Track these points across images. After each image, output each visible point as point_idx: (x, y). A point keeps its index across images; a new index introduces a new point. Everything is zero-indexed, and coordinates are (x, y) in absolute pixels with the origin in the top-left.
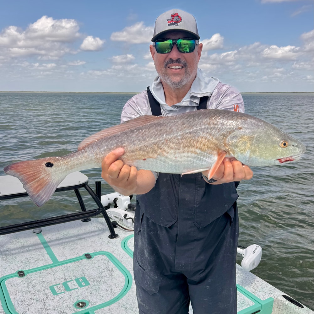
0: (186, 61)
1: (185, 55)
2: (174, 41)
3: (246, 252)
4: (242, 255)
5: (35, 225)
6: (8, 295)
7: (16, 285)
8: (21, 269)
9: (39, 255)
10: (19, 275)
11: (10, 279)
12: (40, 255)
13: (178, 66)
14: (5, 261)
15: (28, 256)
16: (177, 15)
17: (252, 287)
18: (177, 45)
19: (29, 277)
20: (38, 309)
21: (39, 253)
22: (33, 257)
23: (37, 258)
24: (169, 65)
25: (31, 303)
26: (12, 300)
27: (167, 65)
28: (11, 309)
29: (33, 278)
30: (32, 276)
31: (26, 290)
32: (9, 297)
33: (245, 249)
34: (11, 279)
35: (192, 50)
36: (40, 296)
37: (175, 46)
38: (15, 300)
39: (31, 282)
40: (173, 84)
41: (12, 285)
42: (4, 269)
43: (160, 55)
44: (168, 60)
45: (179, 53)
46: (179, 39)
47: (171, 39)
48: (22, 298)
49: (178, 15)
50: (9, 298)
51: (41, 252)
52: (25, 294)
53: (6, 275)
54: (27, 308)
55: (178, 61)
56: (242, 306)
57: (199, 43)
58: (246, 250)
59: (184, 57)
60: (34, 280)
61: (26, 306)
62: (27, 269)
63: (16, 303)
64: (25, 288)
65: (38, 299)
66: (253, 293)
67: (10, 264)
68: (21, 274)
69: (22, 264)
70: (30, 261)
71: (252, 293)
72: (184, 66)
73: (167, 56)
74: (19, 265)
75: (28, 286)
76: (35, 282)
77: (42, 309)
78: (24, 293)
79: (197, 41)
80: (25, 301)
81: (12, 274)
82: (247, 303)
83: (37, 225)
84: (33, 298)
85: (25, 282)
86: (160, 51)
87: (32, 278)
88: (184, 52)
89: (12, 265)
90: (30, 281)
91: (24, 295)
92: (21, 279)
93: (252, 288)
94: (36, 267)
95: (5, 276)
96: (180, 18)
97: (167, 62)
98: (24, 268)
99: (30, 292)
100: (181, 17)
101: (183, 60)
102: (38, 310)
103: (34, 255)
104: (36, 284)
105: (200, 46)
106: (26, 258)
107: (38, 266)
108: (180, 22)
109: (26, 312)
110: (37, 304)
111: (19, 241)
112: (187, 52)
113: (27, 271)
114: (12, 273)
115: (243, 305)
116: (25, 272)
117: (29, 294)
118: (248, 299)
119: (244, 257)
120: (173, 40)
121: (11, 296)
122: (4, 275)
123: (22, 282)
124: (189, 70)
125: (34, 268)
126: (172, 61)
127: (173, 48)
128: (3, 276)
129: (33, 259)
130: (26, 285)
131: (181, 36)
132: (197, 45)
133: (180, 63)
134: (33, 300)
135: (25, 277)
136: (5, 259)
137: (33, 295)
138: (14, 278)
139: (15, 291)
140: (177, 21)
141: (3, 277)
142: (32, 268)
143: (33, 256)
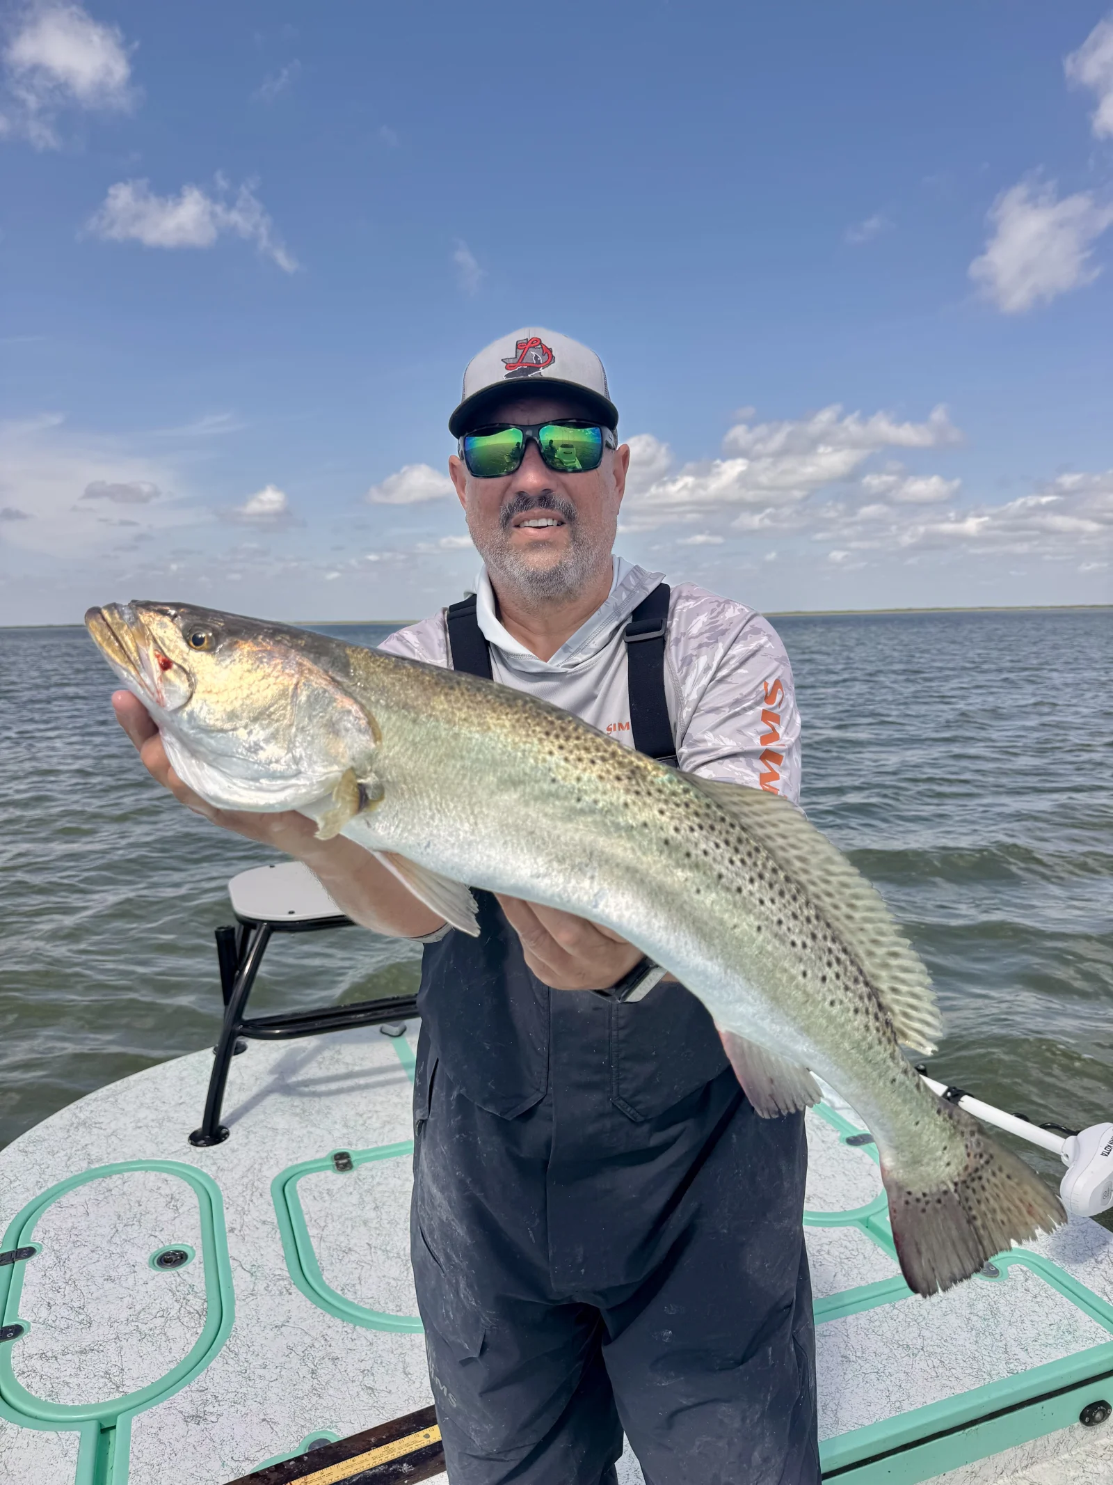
0: (574, 501)
1: (569, 479)
2: (529, 433)
3: (1077, 1148)
4: (1059, 1156)
5: (385, 1013)
6: (304, 1226)
7: (327, 1197)
8: (342, 1148)
9: (396, 1105)
10: (337, 1165)
11: (310, 1176)
12: (399, 1106)
13: (547, 518)
14: (297, 1118)
15: (362, 1108)
16: (536, 342)
17: (1098, 1273)
18: (539, 447)
19: (364, 1173)
20: (387, 1280)
21: (396, 1100)
22: (377, 1112)
23: (389, 1116)
24: (517, 515)
25: (369, 1258)
26: (314, 1242)
27: (508, 517)
28: (311, 1272)
29: (377, 1179)
30: (374, 1173)
31: (354, 1214)
32: (307, 1233)
33: (1071, 1138)
34: (313, 1177)
35: (591, 463)
36: (396, 1238)
37: (532, 450)
38: (322, 1244)
39: (368, 1191)
40: (534, 579)
41: (316, 1194)
42: (294, 1144)
43: (483, 482)
44: (511, 498)
45: (548, 471)
46: (546, 424)
47: (517, 426)
48: (342, 1238)
49: (541, 343)
50: (306, 1237)
51: (401, 1098)
52: (353, 1228)
53: (300, 1161)
54: (356, 1273)
55: (545, 499)
56: (1068, 1343)
57: (616, 444)
58: (1076, 1139)
59: (565, 486)
60: (379, 1184)
61: (354, 1265)
62: (360, 1147)
63: (325, 1254)
64: (351, 1209)
65: (388, 1248)
66: (1105, 1298)
67: (312, 1129)
68: (343, 1162)
69: (345, 1131)
70: (368, 1122)
71: (1100, 1295)
72: (567, 519)
73: (508, 486)
74: (336, 1134)
75: (362, 1202)
76: (380, 1192)
77: (399, 1283)
78: (349, 1223)
79: (607, 431)
80: (350, 1250)
81: (316, 1161)
82: (1085, 1331)
83: (392, 1012)
84: (373, 1243)
85: (351, 1189)
86: (481, 468)
87: (372, 1176)
88: (564, 471)
89: (318, 1131)
90: (366, 1187)
91: (350, 1229)
92: (342, 1178)
93: (1100, 1279)
94: (385, 1143)
95: (297, 1166)
96: (548, 352)
97: (510, 506)
98: (350, 1144)
99: (365, 1223)
100: (550, 350)
101: (560, 498)
102: (389, 1283)
103: (382, 1103)
104: (385, 1199)
105: (622, 452)
106: (357, 1114)
107: (393, 1142)
108: (549, 364)
109: (354, 1285)
110: (387, 1265)
111: (340, 1057)
112: (575, 471)
113: (359, 1153)
114: (318, 1156)
115: (1070, 1337)
116: (353, 1158)
117: (363, 1229)
118: (1088, 1318)
119: (1071, 1168)
120: (523, 428)
121: (312, 1231)
122: (295, 1163)
123: (345, 1186)
124: (584, 532)
125: (380, 1145)
126: (524, 500)
127: (527, 456)
128: (290, 1164)
129: (378, 1118)
130: (355, 1199)
131: (549, 412)
132: (608, 446)
133: (552, 508)
134: (373, 1250)
135: (352, 1174)
136: (298, 1110)
137: (373, 1232)
138: (322, 1175)
139: (323, 1213)
140: (538, 362)
141: (292, 1167)
142: (374, 1146)
143: (378, 1108)
